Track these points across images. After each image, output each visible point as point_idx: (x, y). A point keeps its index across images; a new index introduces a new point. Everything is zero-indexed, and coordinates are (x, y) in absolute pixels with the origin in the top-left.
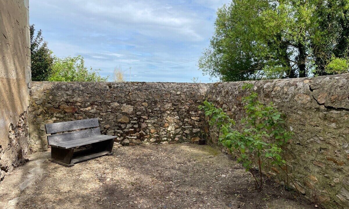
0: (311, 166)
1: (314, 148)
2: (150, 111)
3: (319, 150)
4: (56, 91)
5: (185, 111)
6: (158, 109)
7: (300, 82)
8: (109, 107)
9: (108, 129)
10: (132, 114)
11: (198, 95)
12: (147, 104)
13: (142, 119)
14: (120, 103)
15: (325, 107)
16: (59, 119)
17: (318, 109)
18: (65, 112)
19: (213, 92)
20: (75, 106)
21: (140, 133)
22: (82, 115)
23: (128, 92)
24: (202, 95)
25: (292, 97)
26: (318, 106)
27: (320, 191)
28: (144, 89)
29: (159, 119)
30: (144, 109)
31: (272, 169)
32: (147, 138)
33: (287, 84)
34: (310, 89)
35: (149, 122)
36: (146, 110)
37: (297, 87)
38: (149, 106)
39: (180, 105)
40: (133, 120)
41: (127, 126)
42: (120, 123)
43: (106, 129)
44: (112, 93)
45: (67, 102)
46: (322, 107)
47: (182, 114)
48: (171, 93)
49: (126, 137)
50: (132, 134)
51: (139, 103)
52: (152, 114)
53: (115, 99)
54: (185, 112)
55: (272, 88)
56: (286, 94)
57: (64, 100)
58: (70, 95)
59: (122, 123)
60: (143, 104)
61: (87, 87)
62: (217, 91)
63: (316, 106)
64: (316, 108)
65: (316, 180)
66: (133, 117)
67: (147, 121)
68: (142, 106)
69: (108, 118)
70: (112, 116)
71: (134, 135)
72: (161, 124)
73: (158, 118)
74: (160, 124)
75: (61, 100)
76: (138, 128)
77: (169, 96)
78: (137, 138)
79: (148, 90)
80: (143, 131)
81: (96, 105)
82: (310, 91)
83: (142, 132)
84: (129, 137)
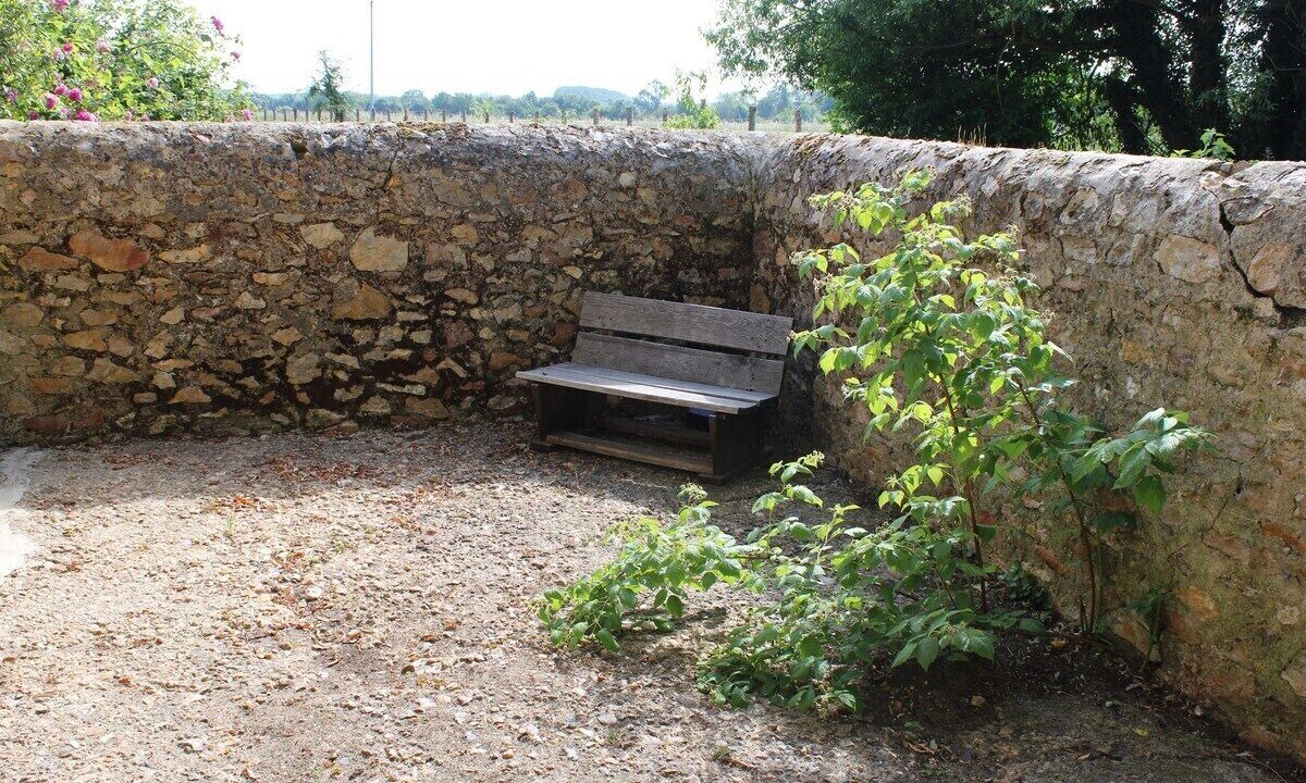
0: (1195, 550)
1: (1217, 478)
2: (489, 267)
3: (1234, 487)
4: (51, 170)
5: (656, 266)
6: (524, 255)
7: (1183, 181)
8: (295, 246)
9: (290, 350)
10: (403, 279)
11: (721, 192)
12: (474, 235)
13: (452, 305)
14: (346, 225)
15: (1277, 307)
16: (68, 299)
17: (1246, 314)
18: (96, 271)
19: (791, 181)
20: (137, 241)
21: (441, 373)
22: (173, 284)
23: (384, 175)
24: (740, 189)
25: (1144, 246)
26: (1247, 298)
27: (1221, 654)
28: (459, 160)
29: (529, 303)
30: (460, 258)
31: (1038, 554)
32: (471, 392)
33: (1127, 181)
34: (1223, 219)
35: (484, 320)
36: (470, 262)
37: (1169, 204)
38: (482, 241)
39: (631, 237)
40: (408, 306)
41: (382, 334)
42: (348, 320)
43: (285, 349)
44: (307, 179)
45: (103, 223)
46: (1265, 308)
47: (639, 281)
48: (589, 181)
49: (379, 385)
50: (401, 375)
51: (438, 227)
52: (495, 280)
53: (324, 207)
54: (657, 271)
55: (1064, 196)
56: (1120, 229)
57: (88, 210)
58: (114, 189)
59: (354, 323)
60: (456, 231)
61: (192, 151)
62: (813, 177)
63: (1239, 297)
64: (1237, 309)
65: (1208, 611)
66: (404, 294)
67: (476, 314)
68: (450, 240)
69: (291, 297)
70: (311, 289)
71: (411, 378)
72: (540, 329)
73: (528, 298)
74: (533, 330)
75: (76, 212)
76: (430, 346)
77: (581, 193)
78: (427, 390)
79: (481, 164)
80: (452, 363)
81: (235, 235)
82: (1220, 227)
83: (448, 363)
84: (389, 388)
